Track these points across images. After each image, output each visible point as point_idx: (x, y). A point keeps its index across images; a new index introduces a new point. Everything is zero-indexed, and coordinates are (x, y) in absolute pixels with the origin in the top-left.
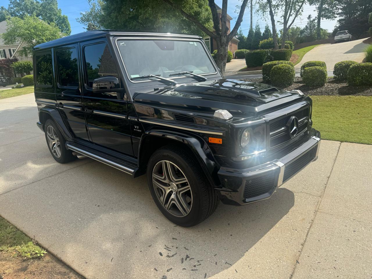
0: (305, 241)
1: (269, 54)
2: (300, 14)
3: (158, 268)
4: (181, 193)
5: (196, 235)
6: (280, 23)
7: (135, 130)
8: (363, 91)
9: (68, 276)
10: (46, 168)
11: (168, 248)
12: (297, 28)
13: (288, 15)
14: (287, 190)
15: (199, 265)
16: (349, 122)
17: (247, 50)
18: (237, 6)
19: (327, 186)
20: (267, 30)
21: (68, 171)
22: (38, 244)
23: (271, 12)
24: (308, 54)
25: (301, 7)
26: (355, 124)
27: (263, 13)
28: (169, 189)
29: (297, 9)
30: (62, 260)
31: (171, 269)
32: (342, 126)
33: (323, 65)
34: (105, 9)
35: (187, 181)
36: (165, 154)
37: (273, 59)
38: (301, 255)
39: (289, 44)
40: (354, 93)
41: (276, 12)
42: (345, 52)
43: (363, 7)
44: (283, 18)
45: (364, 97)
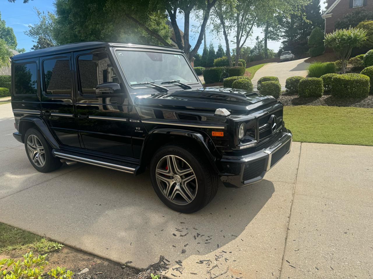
0: (290, 215)
1: (225, 71)
2: (251, 35)
3: (175, 245)
4: (186, 183)
5: (200, 219)
6: (234, 43)
7: (136, 131)
8: (312, 101)
9: (93, 261)
10: (30, 178)
11: (180, 230)
12: (248, 47)
13: (240, 36)
14: (266, 180)
15: (210, 239)
16: (304, 126)
17: (203, 68)
18: (193, 25)
19: (298, 175)
20: (220, 49)
21: (55, 178)
22: (51, 240)
23: (225, 32)
24: (259, 71)
25: (251, 29)
26: (310, 128)
27: (218, 33)
28: (173, 181)
29: (248, 31)
30: (81, 250)
31: (188, 244)
32: (299, 130)
33: (277, 79)
34: (59, 23)
35: (192, 171)
36: (171, 149)
37: (229, 76)
38: (290, 224)
39: (242, 62)
40: (305, 104)
41: (229, 32)
42: (290, 70)
43: (302, 31)
44: (236, 37)
45: (314, 106)
